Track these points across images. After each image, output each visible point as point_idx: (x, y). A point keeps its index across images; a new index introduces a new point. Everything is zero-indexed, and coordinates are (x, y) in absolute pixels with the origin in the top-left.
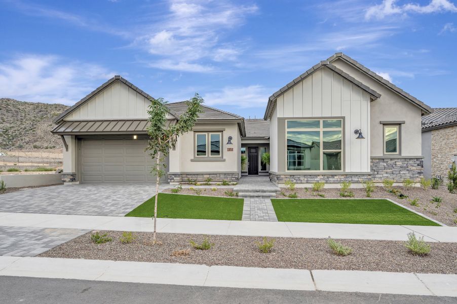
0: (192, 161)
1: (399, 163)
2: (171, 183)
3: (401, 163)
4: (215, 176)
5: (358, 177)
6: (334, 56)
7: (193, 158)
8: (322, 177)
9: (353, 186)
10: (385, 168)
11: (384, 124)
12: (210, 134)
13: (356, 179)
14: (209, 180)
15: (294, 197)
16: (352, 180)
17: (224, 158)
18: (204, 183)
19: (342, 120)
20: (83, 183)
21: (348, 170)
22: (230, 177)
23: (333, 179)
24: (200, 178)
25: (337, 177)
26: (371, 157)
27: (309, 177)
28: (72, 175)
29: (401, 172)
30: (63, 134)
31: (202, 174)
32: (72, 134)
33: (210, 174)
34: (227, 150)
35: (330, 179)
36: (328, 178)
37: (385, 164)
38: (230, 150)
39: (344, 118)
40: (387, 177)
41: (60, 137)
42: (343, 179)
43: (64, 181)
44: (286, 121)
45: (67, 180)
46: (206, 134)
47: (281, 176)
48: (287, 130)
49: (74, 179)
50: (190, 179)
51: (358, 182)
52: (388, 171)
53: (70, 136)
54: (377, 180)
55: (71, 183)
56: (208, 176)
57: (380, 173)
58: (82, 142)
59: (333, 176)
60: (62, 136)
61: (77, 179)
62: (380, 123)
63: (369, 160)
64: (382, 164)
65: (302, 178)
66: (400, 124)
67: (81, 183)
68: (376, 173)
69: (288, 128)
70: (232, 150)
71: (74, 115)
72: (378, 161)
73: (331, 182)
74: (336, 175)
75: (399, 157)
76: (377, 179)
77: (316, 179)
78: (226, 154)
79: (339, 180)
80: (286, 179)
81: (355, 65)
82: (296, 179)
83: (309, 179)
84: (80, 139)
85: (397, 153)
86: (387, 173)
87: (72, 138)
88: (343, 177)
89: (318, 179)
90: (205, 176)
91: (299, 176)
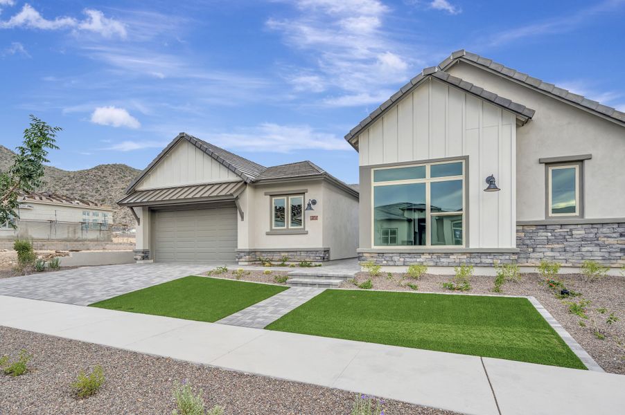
0: (268, 234)
1: (580, 232)
2: (240, 263)
3: (583, 232)
4: (295, 254)
5: (492, 257)
6: (450, 58)
7: (268, 230)
8: (430, 257)
9: (477, 272)
10: (548, 241)
11: (546, 164)
12: (290, 197)
13: (488, 261)
14: (286, 259)
15: (366, 287)
16: (481, 263)
17: (306, 230)
18: (280, 263)
19: (464, 162)
20: (157, 261)
21: (474, 245)
22: (313, 255)
23: (448, 260)
24: (276, 257)
25: (455, 257)
26: (517, 222)
27: (408, 256)
28: (143, 253)
29: (584, 249)
30: (132, 205)
31: (279, 252)
32: (142, 204)
33: (288, 252)
34: (309, 219)
35: (442, 260)
36: (439, 257)
37: (550, 234)
38: (314, 218)
39: (466, 158)
40: (554, 258)
41: (129, 209)
42: (464, 261)
43: (136, 259)
44: (372, 170)
45: (139, 257)
46: (285, 198)
47: (364, 255)
48: (374, 184)
49: (147, 257)
50: (266, 258)
51: (491, 265)
52: (556, 246)
53: (141, 208)
54: (531, 262)
55: (142, 262)
56: (286, 254)
57: (538, 250)
58: (157, 214)
59: (447, 254)
60: (132, 208)
61: (150, 256)
62: (540, 162)
63: (514, 228)
64: (543, 235)
65: (396, 258)
66: (582, 161)
67: (155, 262)
68: (531, 250)
69: (375, 181)
70: (317, 219)
71: (144, 184)
72: (534, 228)
73: (444, 264)
74: (452, 254)
75: (580, 220)
76: (533, 260)
77: (418, 260)
78: (309, 225)
79: (458, 261)
80: (371, 259)
81: (487, 67)
82: (387, 259)
83: (407, 260)
84: (154, 211)
85: (577, 213)
86: (552, 250)
87: (143, 210)
88: (465, 257)
89: (421, 260)
90: (283, 254)
91: (391, 255)
